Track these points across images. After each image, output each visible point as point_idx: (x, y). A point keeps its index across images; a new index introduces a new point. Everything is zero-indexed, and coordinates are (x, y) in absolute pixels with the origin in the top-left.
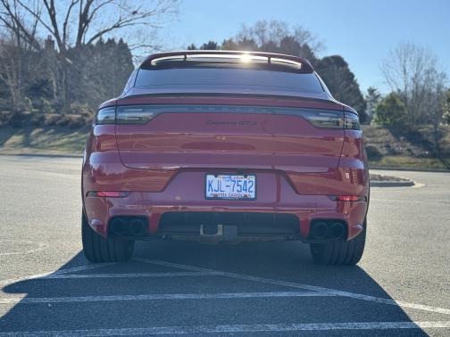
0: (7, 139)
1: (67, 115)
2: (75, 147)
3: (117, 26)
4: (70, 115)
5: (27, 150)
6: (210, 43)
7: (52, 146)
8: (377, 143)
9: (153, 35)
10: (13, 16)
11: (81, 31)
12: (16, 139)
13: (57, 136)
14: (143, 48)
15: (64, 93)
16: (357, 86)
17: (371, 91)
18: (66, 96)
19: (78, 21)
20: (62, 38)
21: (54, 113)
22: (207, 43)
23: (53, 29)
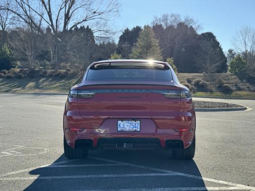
0: (26, 85)
1: (58, 70)
2: (63, 88)
3: (85, 20)
4: (60, 70)
5: (37, 91)
6: (137, 27)
7: (51, 88)
8: (231, 83)
9: (105, 25)
10: (28, 17)
11: (66, 24)
12: (31, 84)
13: (54, 82)
14: (100, 32)
15: (57, 58)
16: (221, 49)
17: (230, 51)
18: (58, 60)
19: (64, 18)
20: (55, 28)
21: (51, 69)
22: (135, 27)
23: (50, 23)
